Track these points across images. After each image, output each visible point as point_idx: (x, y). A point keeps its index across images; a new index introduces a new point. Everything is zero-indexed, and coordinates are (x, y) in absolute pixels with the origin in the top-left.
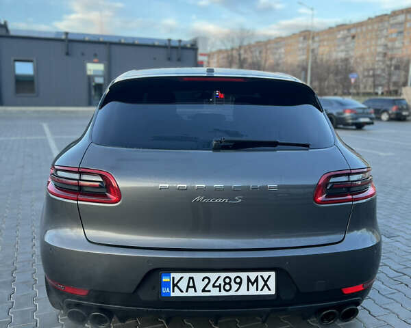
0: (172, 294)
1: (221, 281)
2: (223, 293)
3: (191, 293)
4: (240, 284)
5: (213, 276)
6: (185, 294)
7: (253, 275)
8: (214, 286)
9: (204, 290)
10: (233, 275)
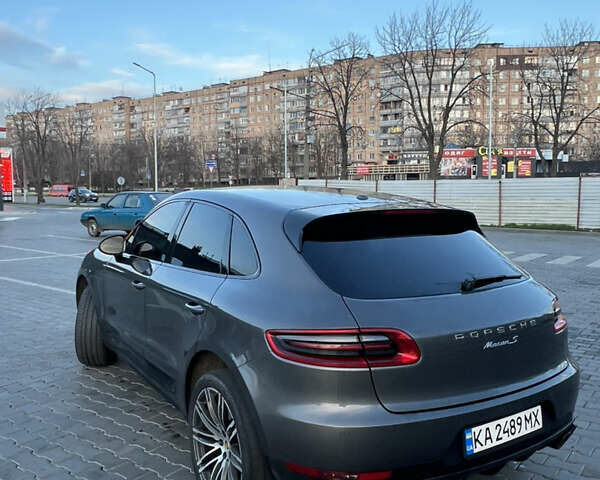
0: (476, 451)
1: (508, 426)
2: (512, 437)
3: (489, 445)
4: (520, 424)
5: (502, 422)
6: (484, 448)
7: (527, 413)
8: (504, 432)
9: (498, 439)
10: (515, 417)
